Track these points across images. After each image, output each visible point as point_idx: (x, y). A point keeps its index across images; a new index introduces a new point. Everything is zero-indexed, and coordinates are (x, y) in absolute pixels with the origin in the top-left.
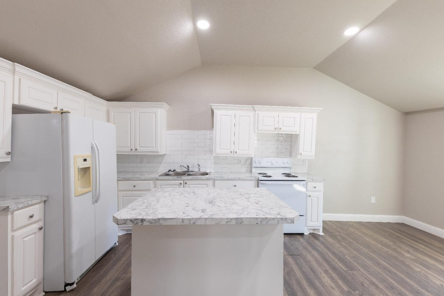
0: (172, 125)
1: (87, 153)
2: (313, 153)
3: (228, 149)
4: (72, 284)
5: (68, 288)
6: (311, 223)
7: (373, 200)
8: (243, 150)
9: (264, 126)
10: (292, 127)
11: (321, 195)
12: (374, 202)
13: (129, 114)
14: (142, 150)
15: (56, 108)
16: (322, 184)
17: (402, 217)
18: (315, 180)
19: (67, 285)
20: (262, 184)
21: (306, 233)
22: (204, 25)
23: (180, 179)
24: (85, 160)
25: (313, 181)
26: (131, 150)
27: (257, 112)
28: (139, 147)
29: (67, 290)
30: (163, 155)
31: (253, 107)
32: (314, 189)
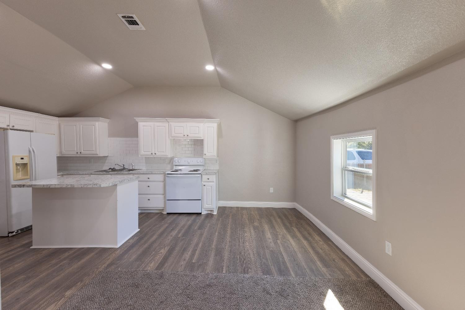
0: (112, 134)
1: (25, 154)
2: (215, 153)
3: (150, 152)
4: (12, 232)
5: (10, 235)
6: (206, 205)
7: (272, 190)
8: (161, 152)
9: (176, 133)
10: (197, 134)
11: (214, 184)
12: (272, 192)
13: (75, 127)
14: (86, 152)
15: (8, 126)
16: (214, 176)
17: (295, 203)
18: (208, 173)
19: (9, 233)
20: (167, 176)
21: (204, 213)
22: (107, 66)
23: (108, 173)
24: (22, 159)
25: (207, 174)
26: (77, 153)
27: (170, 123)
28: (83, 151)
29: (10, 236)
30: (106, 156)
31: (166, 120)
32: (208, 180)
